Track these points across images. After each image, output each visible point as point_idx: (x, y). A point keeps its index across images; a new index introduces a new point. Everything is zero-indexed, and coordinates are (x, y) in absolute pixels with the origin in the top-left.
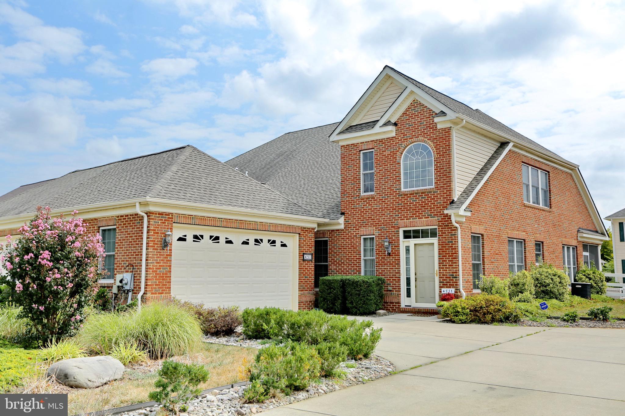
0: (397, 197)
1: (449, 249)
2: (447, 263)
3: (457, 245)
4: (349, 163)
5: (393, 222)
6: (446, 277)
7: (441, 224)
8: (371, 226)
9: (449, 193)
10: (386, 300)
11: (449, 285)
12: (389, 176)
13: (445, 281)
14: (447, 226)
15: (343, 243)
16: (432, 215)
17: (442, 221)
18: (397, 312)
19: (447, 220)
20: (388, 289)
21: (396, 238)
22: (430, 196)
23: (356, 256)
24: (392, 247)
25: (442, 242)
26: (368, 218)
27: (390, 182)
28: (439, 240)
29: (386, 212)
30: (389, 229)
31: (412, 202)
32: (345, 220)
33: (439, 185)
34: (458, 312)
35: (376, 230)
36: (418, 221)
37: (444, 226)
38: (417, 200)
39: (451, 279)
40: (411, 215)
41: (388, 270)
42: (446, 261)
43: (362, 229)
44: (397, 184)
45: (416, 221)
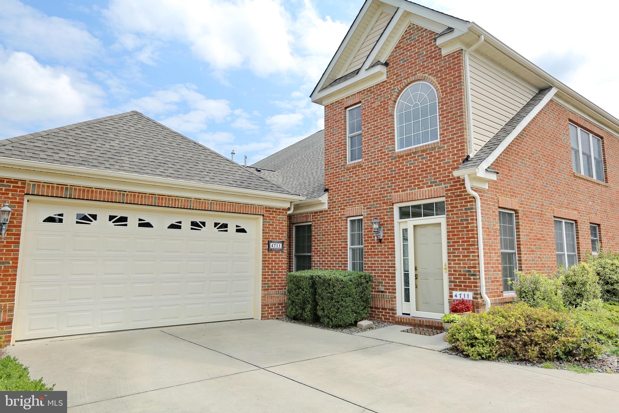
0: (390, 161)
1: (463, 231)
2: (461, 253)
3: (475, 225)
4: (333, 125)
5: (385, 197)
6: (459, 275)
7: (451, 193)
8: (358, 204)
9: (461, 146)
10: (377, 305)
11: (464, 286)
12: (379, 134)
13: (458, 281)
14: (458, 196)
15: (327, 227)
16: (436, 182)
17: (452, 190)
18: (390, 322)
19: (458, 186)
20: (379, 290)
21: (389, 218)
22: (433, 154)
23: (341, 245)
24: (384, 230)
25: (452, 221)
26: (355, 193)
27: (381, 142)
28: (447, 218)
29: (376, 183)
30: (380, 207)
31: (409, 166)
32: (329, 198)
33: (446, 136)
35: (364, 209)
36: (417, 192)
37: (455, 196)
38: (416, 162)
39: (467, 277)
40: (409, 185)
41: (380, 262)
42: (459, 249)
43: (348, 208)
44: (390, 143)
45: (415, 192)
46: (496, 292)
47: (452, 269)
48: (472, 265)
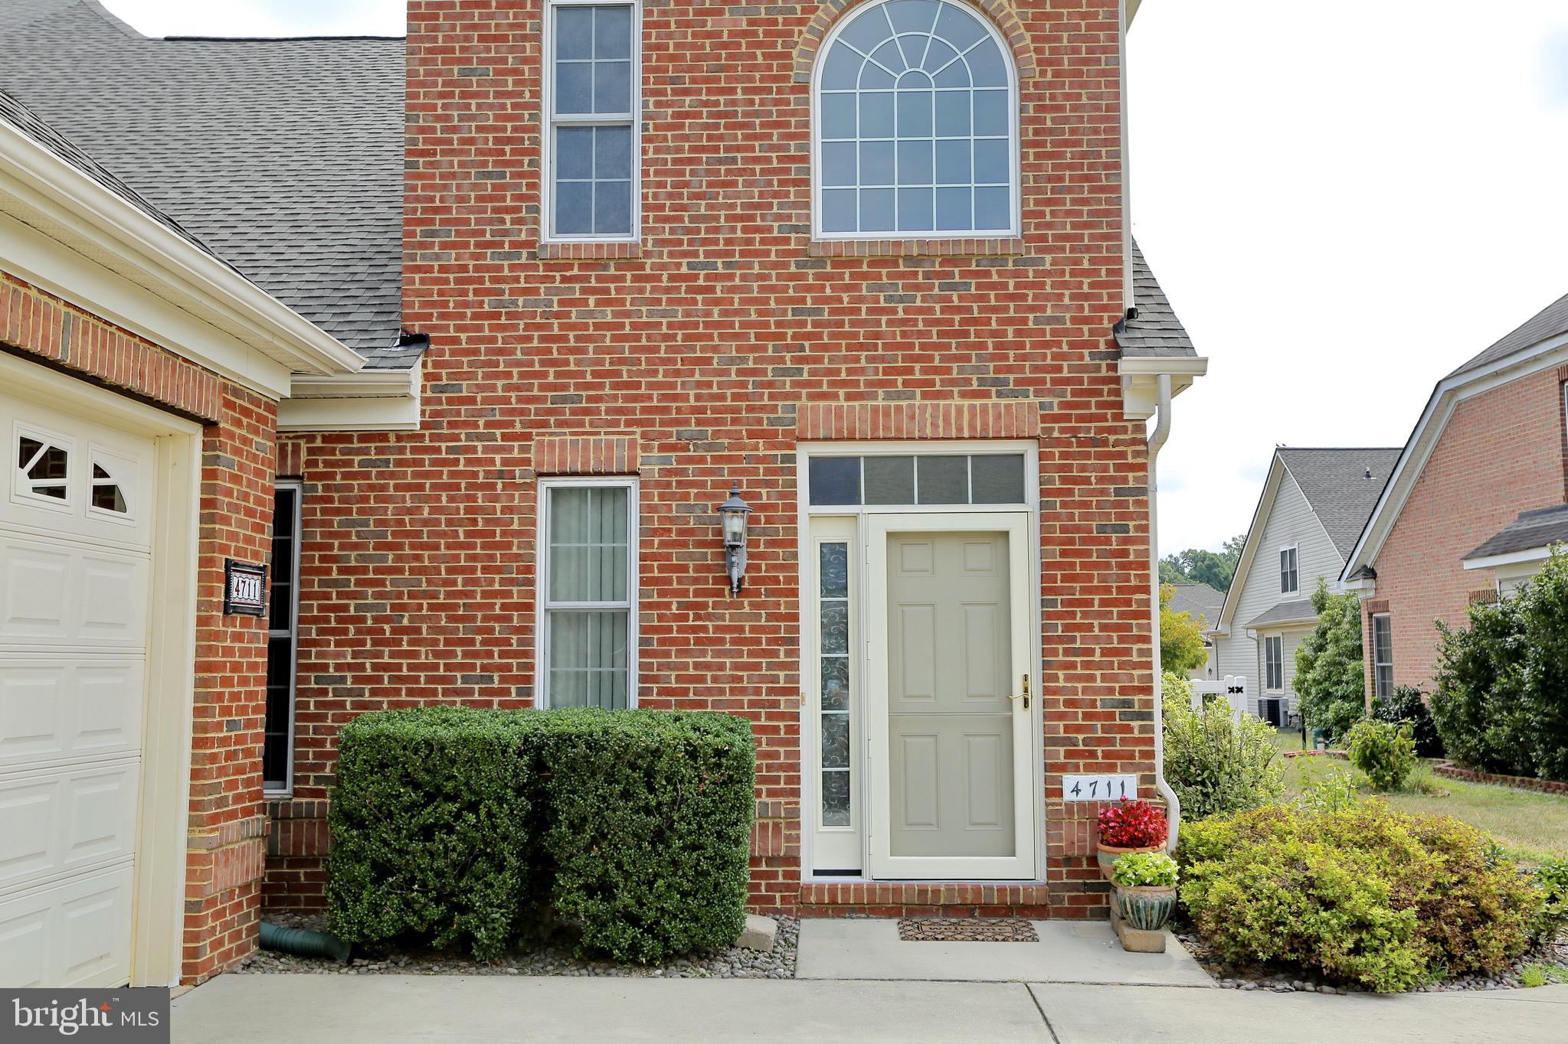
0: (793, 269)
1: (1108, 566)
2: (1096, 639)
3: (1148, 548)
4: (464, 49)
5: (763, 408)
6: (1087, 716)
7: (1062, 430)
8: (613, 423)
11: (1107, 755)
12: (737, 149)
13: (1081, 737)
14: (1092, 442)
15: (415, 510)
16: (1004, 382)
17: (1067, 418)
19: (1093, 410)
21: (780, 496)
22: (995, 278)
24: (752, 543)
25: (1063, 529)
26: (597, 374)
27: (748, 184)
28: (1041, 517)
29: (715, 349)
30: (730, 447)
31: (882, 304)
32: (430, 376)
33: (1048, 225)
35: (646, 448)
36: (923, 409)
37: (1080, 444)
38: (919, 294)
39: (1118, 722)
40: (881, 377)
41: (728, 672)
42: (1090, 627)
43: (551, 434)
44: (792, 198)
45: (911, 407)
47: (1062, 698)
48: (1136, 684)
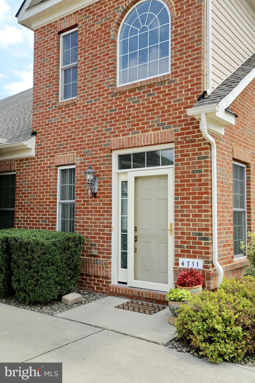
0: (110, 98)
1: (195, 185)
2: (191, 211)
3: (210, 178)
4: (44, 54)
5: (102, 142)
6: (188, 238)
7: (181, 138)
8: (71, 150)
9: (197, 79)
10: (89, 272)
11: (194, 252)
12: (97, 65)
13: (185, 245)
14: (191, 141)
15: (34, 177)
16: (164, 124)
17: (182, 134)
18: (104, 293)
19: (191, 130)
20: (92, 254)
21: (107, 167)
22: (162, 89)
23: (49, 199)
24: (99, 182)
25: (182, 173)
26: (67, 137)
27: (100, 75)
28: (176, 169)
29: (92, 126)
30: (95, 154)
31: (132, 104)
32: (37, 142)
33: (178, 67)
34: (215, 330)
35: (77, 156)
36: (141, 136)
37: (187, 142)
38: (141, 99)
39: (197, 241)
40: (131, 128)
41: (93, 221)
42: (189, 207)
43: (58, 155)
44: (110, 76)
45: (138, 136)
46: (227, 258)
47: (180, 231)
48: (203, 227)
